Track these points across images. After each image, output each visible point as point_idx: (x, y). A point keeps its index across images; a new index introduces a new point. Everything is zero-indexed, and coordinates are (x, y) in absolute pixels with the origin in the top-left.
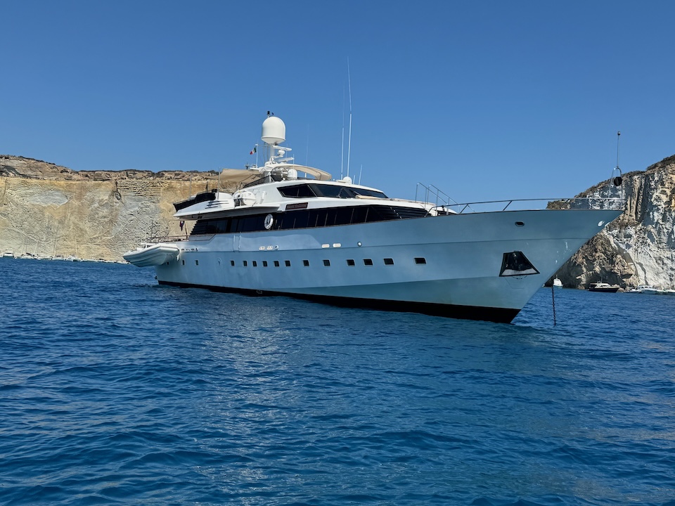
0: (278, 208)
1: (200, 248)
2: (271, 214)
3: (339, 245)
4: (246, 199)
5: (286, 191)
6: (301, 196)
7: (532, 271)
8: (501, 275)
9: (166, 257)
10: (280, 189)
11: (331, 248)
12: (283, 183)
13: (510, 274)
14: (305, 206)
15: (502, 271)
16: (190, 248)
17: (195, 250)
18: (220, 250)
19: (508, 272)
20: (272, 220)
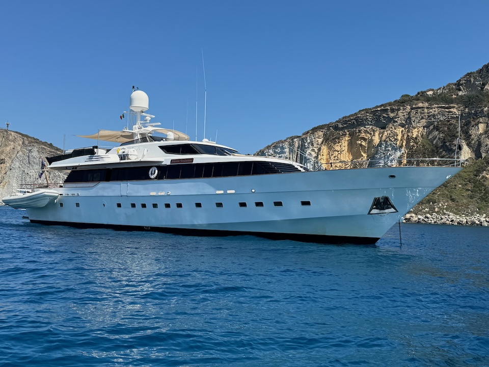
0: (162, 162)
1: (82, 193)
2: (157, 167)
3: (233, 192)
4: (131, 155)
5: (168, 149)
6: (184, 153)
8: (369, 213)
10: (162, 147)
11: (225, 194)
12: (163, 143)
13: (376, 213)
14: (191, 161)
15: (370, 210)
16: (70, 193)
17: (76, 195)
18: (105, 194)
19: (374, 211)
20: (157, 171)
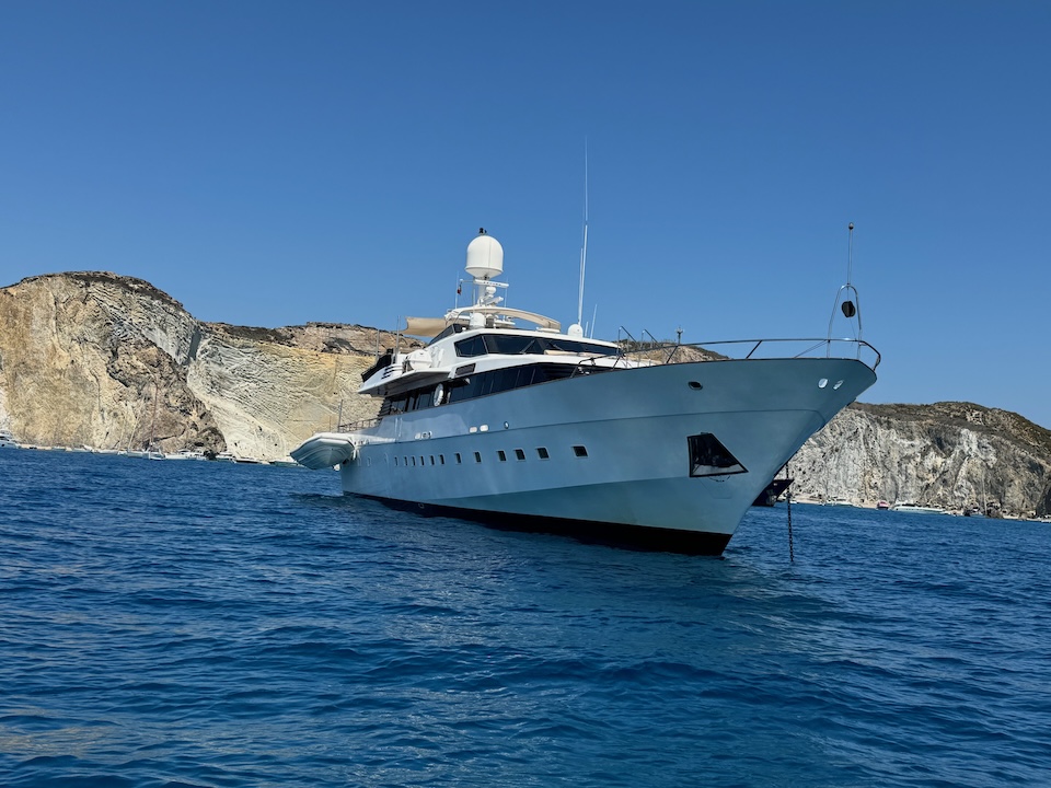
0: (449, 373)
1: (371, 439)
2: (443, 382)
3: (486, 428)
5: (462, 348)
7: (736, 468)
8: (691, 475)
9: (330, 453)
10: (457, 345)
11: (479, 433)
12: (464, 335)
13: (704, 473)
14: (473, 369)
15: (692, 467)
19: (702, 470)
20: (442, 393)
